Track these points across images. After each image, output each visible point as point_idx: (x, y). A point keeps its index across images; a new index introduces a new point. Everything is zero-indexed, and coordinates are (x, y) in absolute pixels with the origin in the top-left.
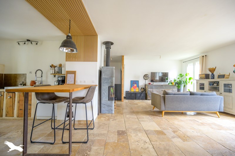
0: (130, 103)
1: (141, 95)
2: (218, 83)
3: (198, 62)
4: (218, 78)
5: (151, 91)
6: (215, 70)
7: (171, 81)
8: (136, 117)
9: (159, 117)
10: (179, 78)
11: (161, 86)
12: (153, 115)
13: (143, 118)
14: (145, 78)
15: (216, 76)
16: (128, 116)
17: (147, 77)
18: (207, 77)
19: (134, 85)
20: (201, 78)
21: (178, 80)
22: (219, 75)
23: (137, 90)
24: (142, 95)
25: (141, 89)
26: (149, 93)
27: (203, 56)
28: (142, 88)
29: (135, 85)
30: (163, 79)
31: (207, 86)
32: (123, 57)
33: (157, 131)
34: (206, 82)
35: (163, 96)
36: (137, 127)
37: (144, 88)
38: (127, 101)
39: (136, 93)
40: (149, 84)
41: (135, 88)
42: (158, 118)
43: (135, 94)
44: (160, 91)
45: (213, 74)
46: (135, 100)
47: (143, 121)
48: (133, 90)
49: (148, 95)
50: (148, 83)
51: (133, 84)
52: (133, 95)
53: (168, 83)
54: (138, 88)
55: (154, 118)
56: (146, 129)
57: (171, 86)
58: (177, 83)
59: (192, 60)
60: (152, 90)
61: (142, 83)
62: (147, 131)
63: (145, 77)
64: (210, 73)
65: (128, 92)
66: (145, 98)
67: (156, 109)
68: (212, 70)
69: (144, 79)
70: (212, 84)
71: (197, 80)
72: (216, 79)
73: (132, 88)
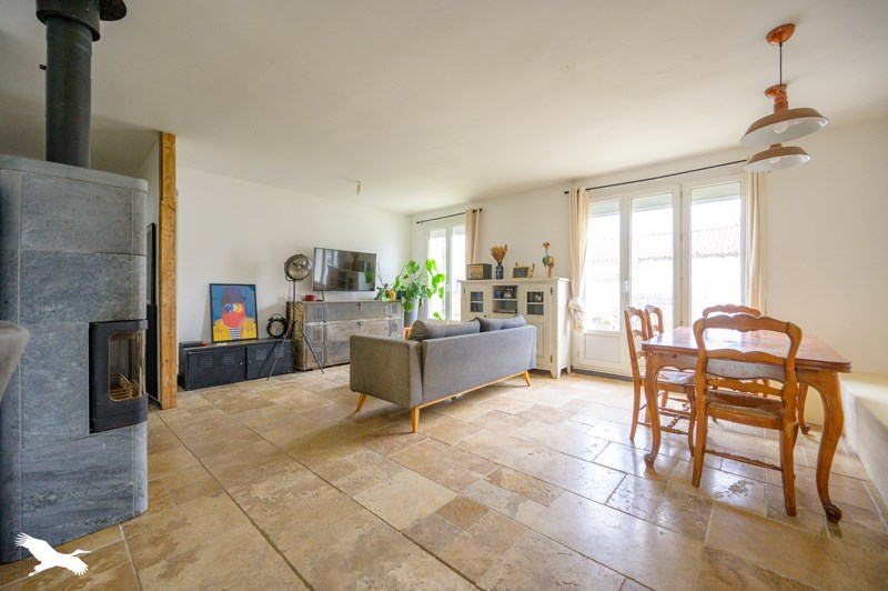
0: (226, 408)
1: (270, 354)
2: (514, 290)
3: (463, 227)
4: (514, 277)
5: (317, 333)
6: (504, 254)
7: (386, 285)
8: (311, 478)
9: (403, 439)
10: (406, 277)
11: (356, 308)
12: (378, 436)
13: (351, 468)
14: (291, 273)
15: (508, 272)
16: (261, 490)
17: (302, 266)
18: (487, 272)
19: (228, 310)
20: (472, 277)
21: (405, 284)
22: (515, 269)
23: (248, 331)
24: (280, 352)
25: (269, 327)
26: (310, 338)
27: (474, 211)
28: (271, 320)
29: (237, 308)
30: (347, 281)
31: (488, 302)
32: (166, 143)
33: (448, 506)
34: (487, 288)
35: (416, 347)
36: (355, 534)
37: (282, 321)
38: (195, 398)
39: (246, 348)
40: (309, 298)
41: (233, 322)
42: (404, 445)
43: (242, 351)
44: (350, 328)
45: (500, 264)
46: (242, 385)
47: (359, 484)
48: (224, 334)
49: (305, 347)
50: (304, 294)
51: (224, 302)
52: (228, 360)
53: (374, 294)
54: (253, 320)
55: (391, 450)
56: (403, 521)
57: (387, 303)
58: (404, 294)
59: (443, 218)
60: (322, 323)
61: (273, 295)
62: (417, 529)
63: (295, 266)
64: (494, 264)
65: (201, 344)
66: (289, 365)
67: (376, 405)
68: (499, 254)
69: (288, 274)
70: (500, 292)
71: (462, 282)
72: (509, 280)
73: (220, 324)
